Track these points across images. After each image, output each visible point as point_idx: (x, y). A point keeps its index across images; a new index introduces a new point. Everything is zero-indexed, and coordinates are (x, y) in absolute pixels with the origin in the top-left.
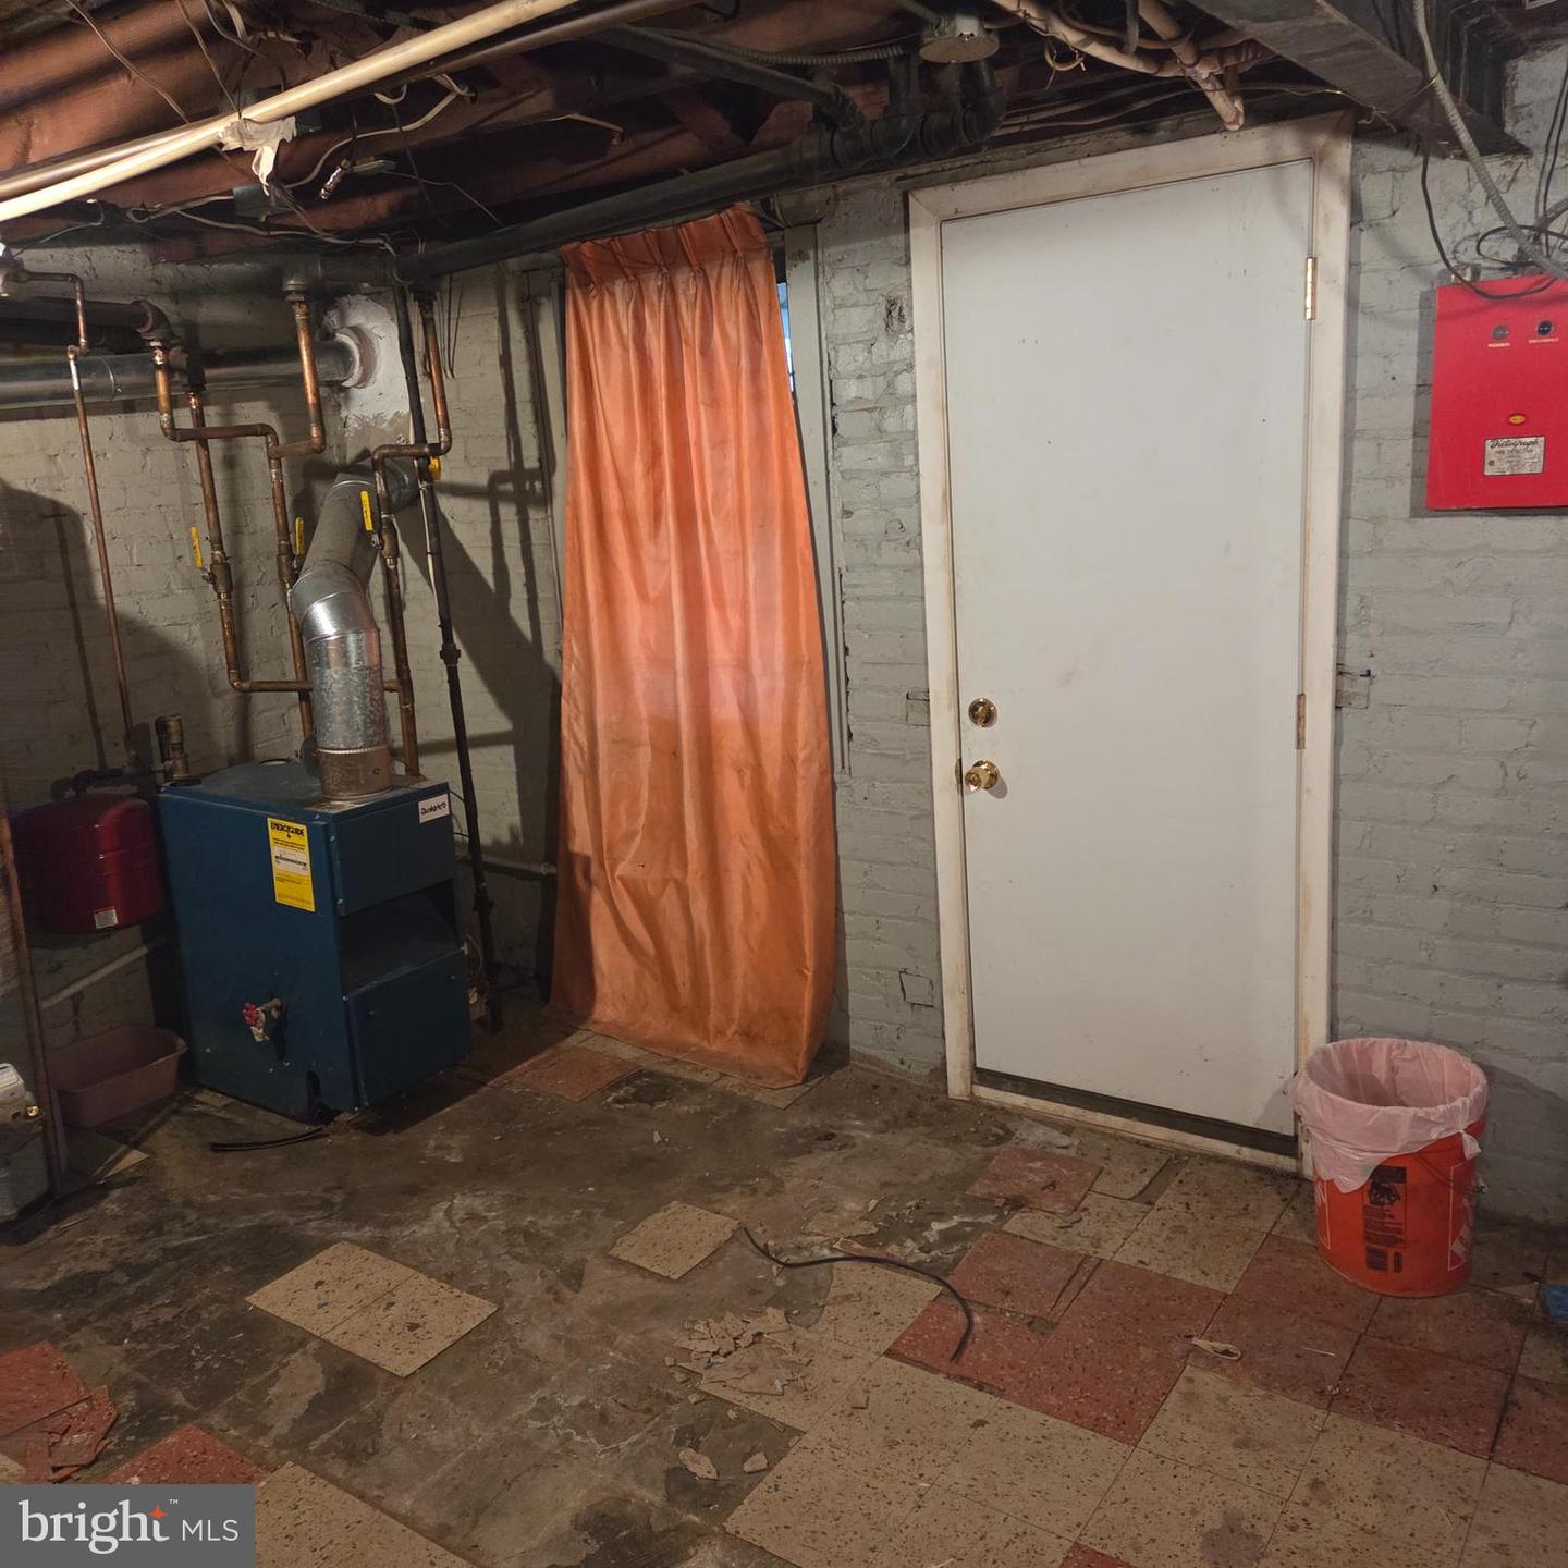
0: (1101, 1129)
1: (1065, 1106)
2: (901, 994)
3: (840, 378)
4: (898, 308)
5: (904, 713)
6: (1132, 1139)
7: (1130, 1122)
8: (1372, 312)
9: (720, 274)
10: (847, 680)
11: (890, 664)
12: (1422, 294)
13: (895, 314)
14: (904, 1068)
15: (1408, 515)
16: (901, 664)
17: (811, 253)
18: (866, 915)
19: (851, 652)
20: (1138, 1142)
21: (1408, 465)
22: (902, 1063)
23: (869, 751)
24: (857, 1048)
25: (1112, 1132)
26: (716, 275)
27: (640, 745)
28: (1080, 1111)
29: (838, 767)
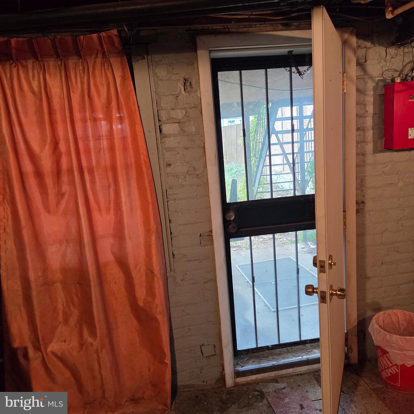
0: (285, 375)
1: (271, 373)
2: (201, 354)
3: (162, 109)
4: (189, 82)
5: (199, 242)
6: (296, 374)
7: (294, 369)
8: (360, 91)
9: (95, 63)
10: (171, 233)
11: (191, 224)
12: (374, 86)
13: (188, 84)
14: (205, 383)
15: (372, 153)
16: (197, 223)
17: (146, 57)
18: (183, 328)
19: (172, 222)
20: (298, 375)
21: (371, 138)
22: (203, 382)
23: (183, 260)
24: (181, 384)
25: (289, 375)
26: (92, 62)
27: (54, 283)
28: (277, 372)
29: (168, 270)
